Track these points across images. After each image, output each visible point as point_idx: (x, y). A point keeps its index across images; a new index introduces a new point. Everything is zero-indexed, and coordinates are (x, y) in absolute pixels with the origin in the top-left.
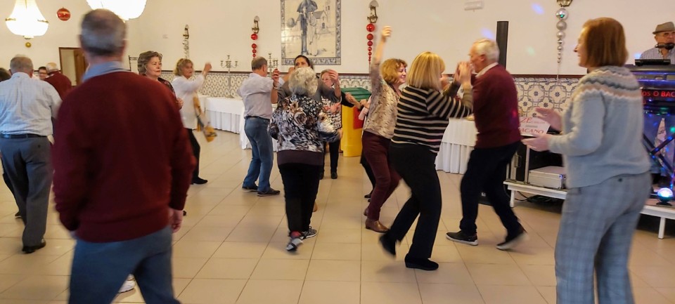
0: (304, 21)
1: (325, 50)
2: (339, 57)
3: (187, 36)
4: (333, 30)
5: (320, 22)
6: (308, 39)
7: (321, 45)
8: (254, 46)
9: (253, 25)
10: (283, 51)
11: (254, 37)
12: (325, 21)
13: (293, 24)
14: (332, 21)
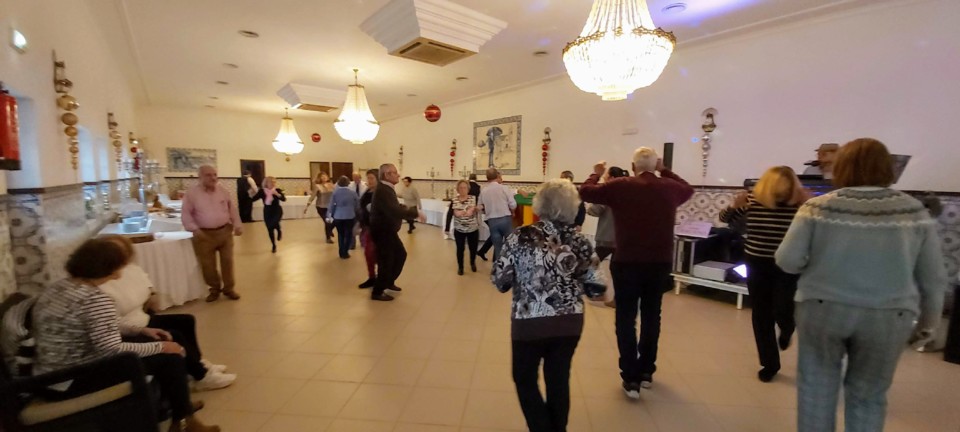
0: (491, 143)
1: (508, 164)
2: (518, 169)
3: (401, 153)
4: (515, 149)
5: (504, 143)
6: (495, 156)
7: (504, 160)
8: (452, 161)
9: (452, 146)
10: (475, 164)
11: (453, 154)
12: (508, 142)
13: (482, 145)
14: (513, 143)
